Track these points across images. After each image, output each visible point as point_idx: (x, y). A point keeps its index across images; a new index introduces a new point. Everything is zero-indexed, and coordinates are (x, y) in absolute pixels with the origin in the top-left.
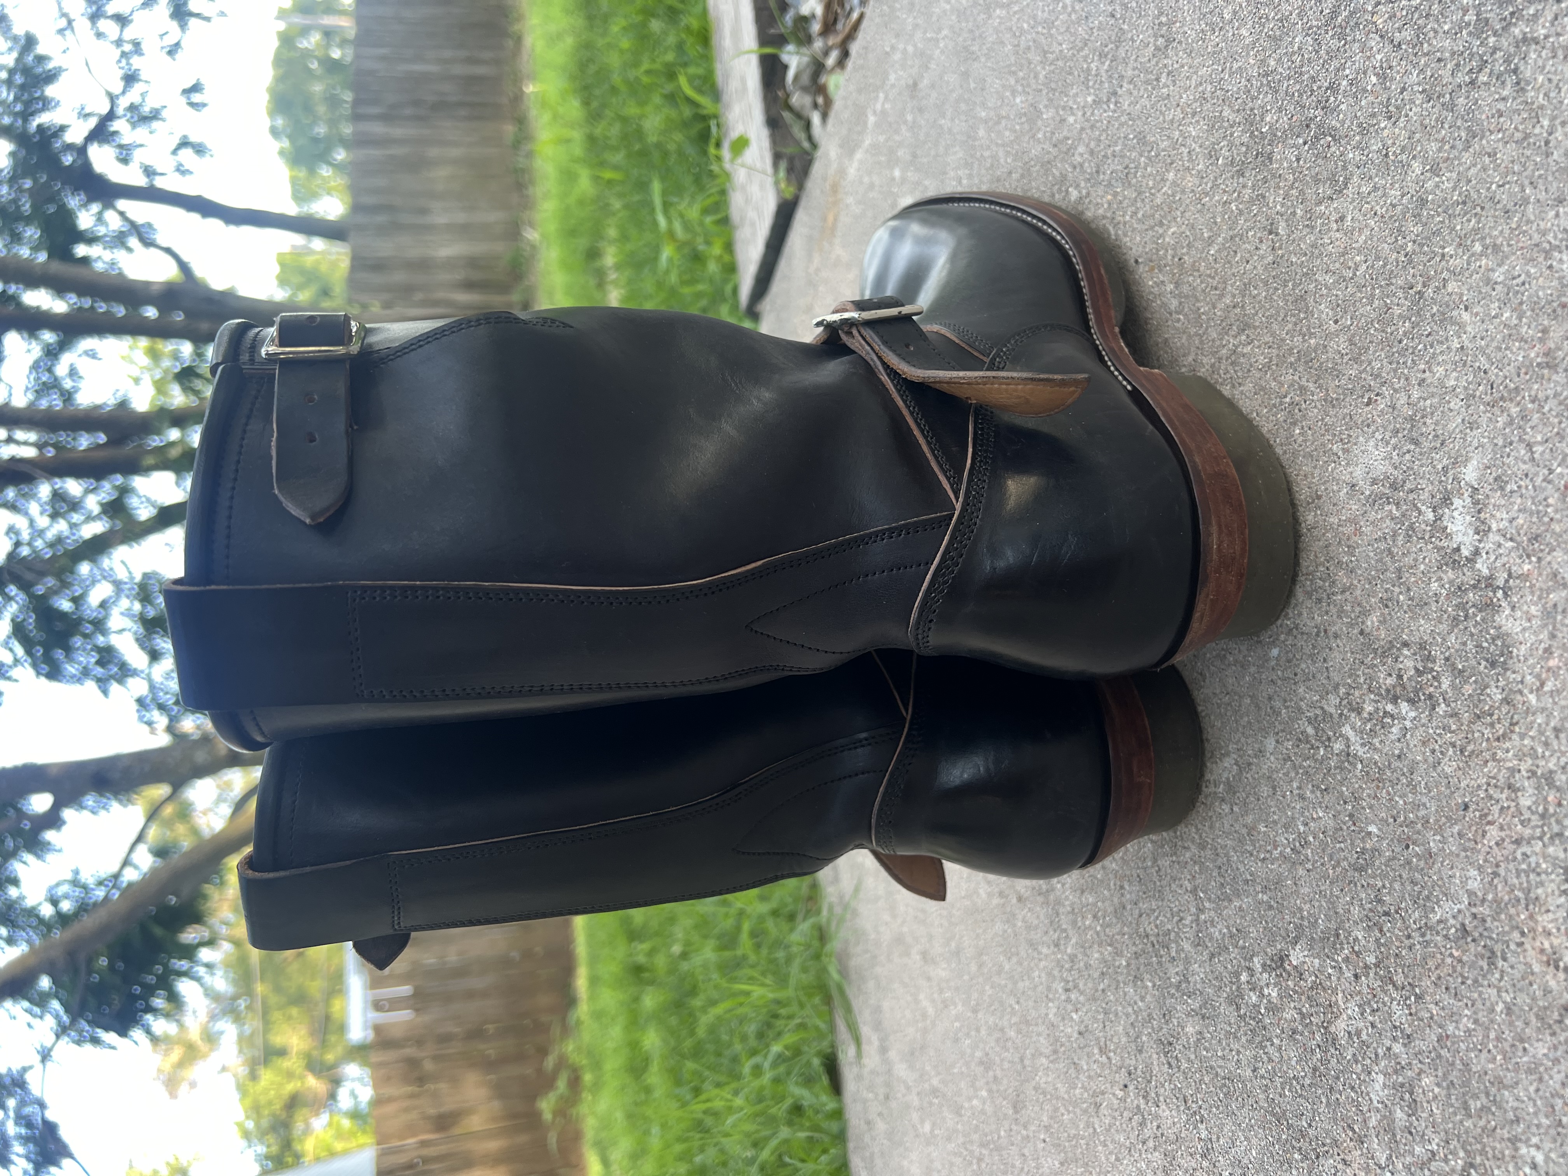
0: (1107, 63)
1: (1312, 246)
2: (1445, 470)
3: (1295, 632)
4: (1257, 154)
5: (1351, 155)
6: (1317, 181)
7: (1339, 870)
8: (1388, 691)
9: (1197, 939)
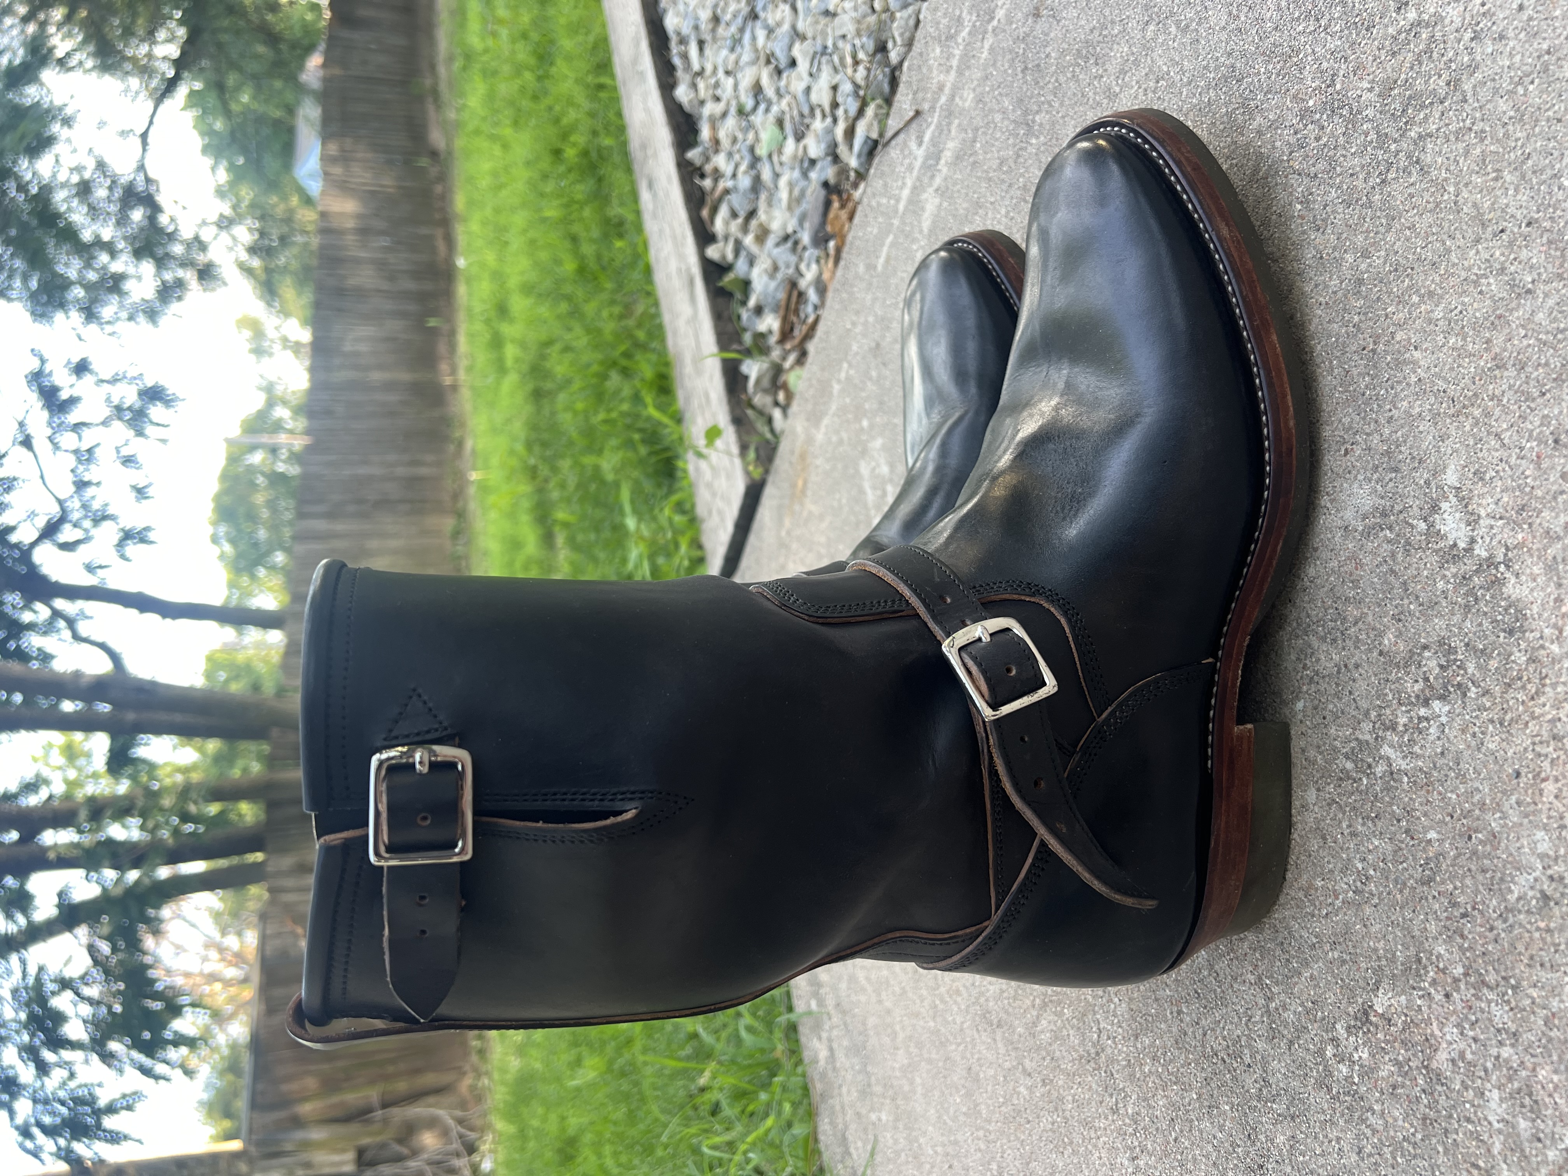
3: (1316, 678)
7: (1406, 891)
9: (1271, 1033)
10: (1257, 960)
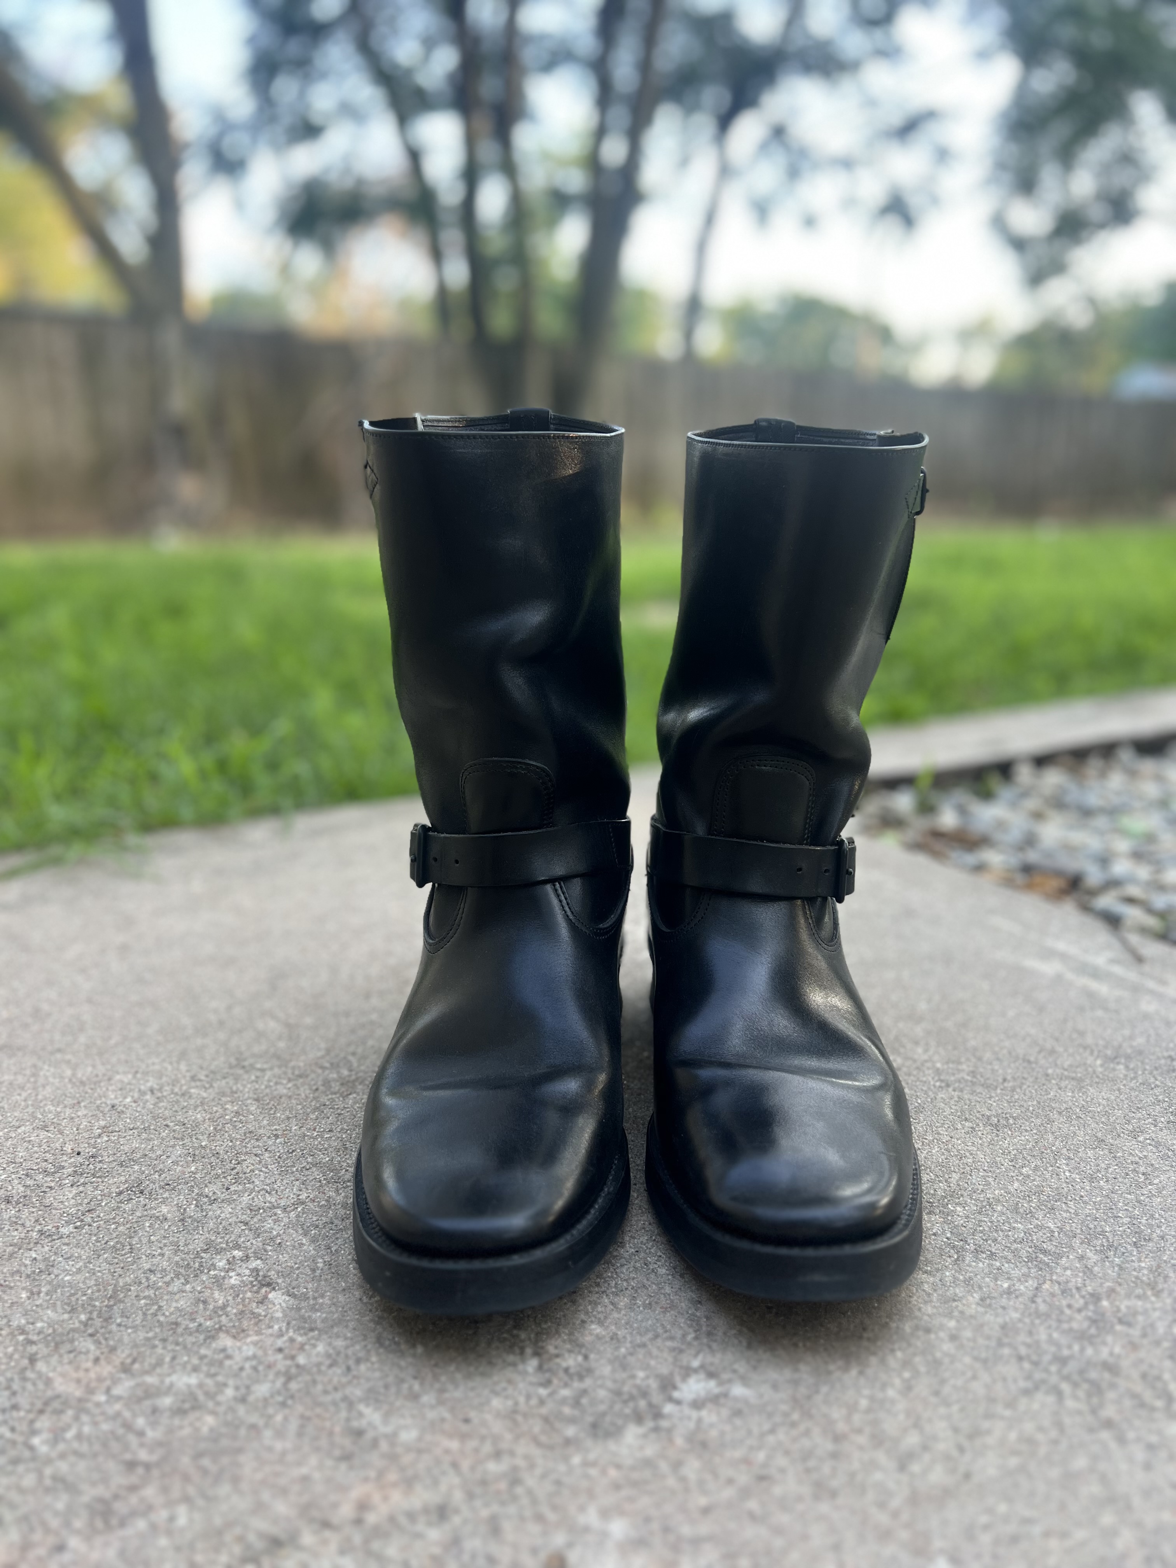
10: (319, 1202)
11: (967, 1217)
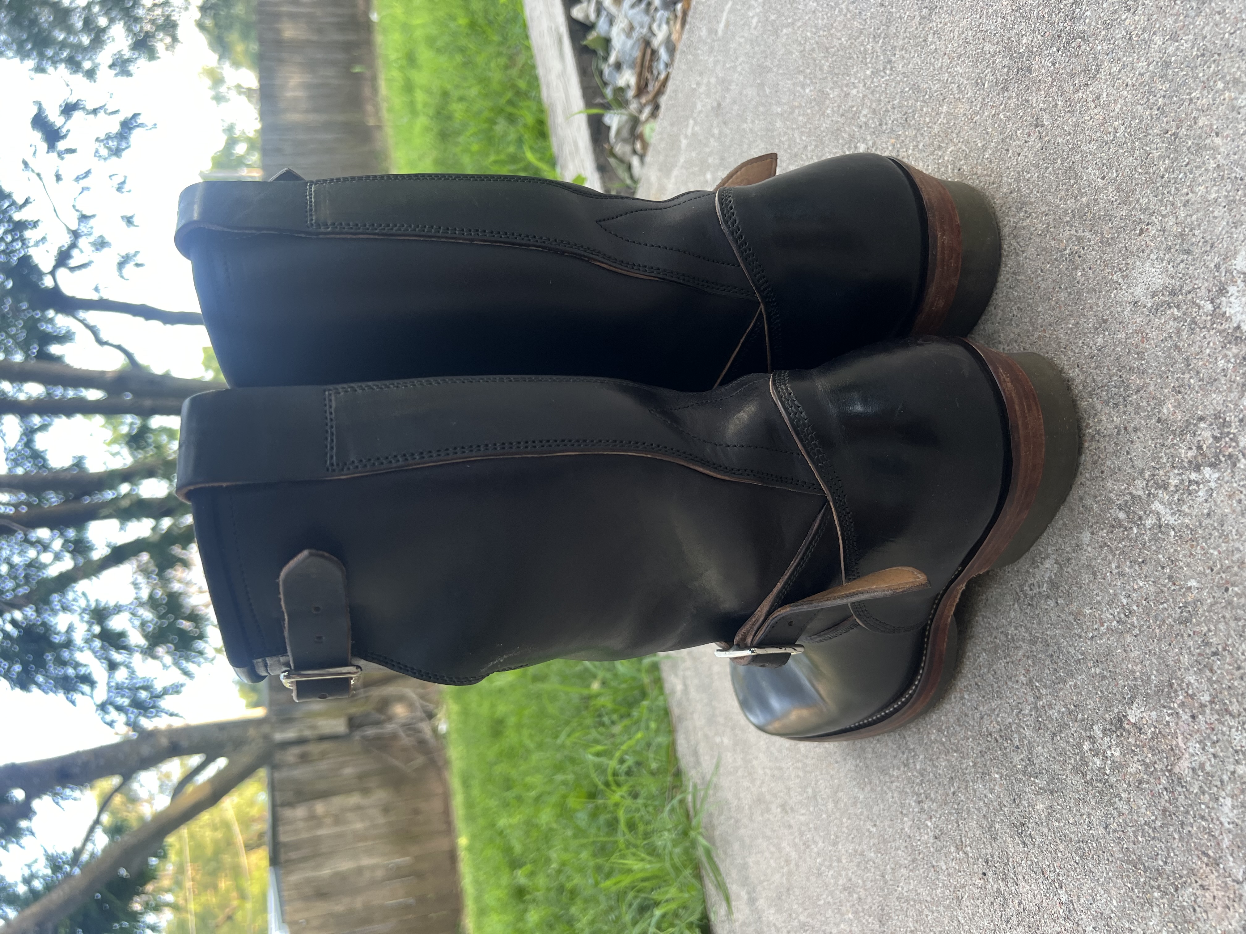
0: (881, 41)
1: (1075, 126)
2: (1217, 267)
3: (1097, 437)
4: (1018, 70)
5: (1099, 47)
6: (1072, 75)
7: (1165, 627)
8: (1190, 462)
9: (1038, 725)
10: (1029, 666)
11: (1033, 31)
